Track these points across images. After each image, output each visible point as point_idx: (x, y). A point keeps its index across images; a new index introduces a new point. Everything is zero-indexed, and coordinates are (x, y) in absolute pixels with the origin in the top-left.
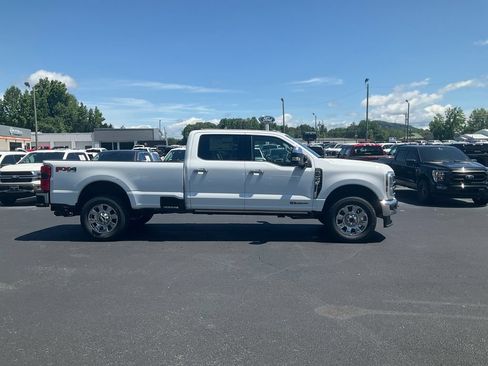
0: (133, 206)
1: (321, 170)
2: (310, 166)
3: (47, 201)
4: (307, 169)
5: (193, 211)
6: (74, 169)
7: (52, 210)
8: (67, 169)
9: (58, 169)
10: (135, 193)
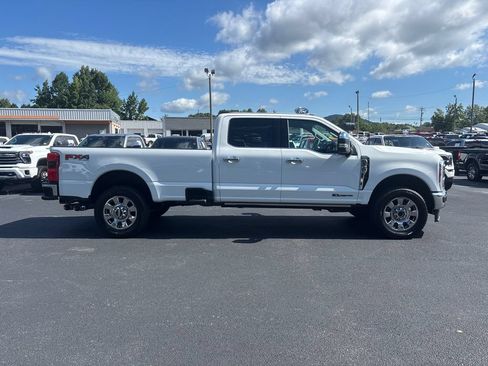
0: (154, 199)
1: (368, 159)
2: (356, 154)
3: (55, 194)
4: (352, 157)
5: (223, 204)
6: (87, 157)
7: (61, 202)
8: (78, 157)
9: (68, 157)
10: (156, 184)
